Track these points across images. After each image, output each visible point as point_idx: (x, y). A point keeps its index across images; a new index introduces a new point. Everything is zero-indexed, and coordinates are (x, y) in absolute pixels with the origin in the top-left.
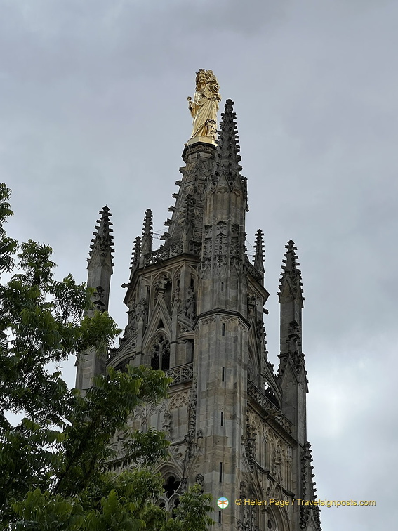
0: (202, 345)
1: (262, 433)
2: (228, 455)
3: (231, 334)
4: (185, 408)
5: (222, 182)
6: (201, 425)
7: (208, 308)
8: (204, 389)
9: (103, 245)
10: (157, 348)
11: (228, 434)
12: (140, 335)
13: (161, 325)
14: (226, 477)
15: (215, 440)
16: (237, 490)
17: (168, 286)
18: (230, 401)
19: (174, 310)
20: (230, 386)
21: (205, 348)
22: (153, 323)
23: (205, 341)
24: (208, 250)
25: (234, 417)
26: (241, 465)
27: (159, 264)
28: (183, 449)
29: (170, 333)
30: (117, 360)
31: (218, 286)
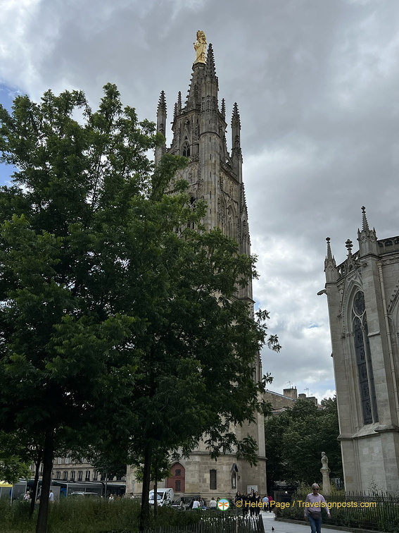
0: (202, 146)
1: (225, 179)
2: (213, 188)
3: (213, 141)
4: (196, 171)
5: (208, 79)
6: (202, 177)
7: (204, 131)
8: (203, 163)
9: (162, 106)
10: (185, 147)
11: (213, 180)
12: (178, 143)
13: (186, 138)
14: (213, 196)
15: (208, 183)
16: (217, 201)
17: (188, 122)
18: (213, 167)
19: (191, 132)
20: (213, 162)
21: (203, 147)
22: (184, 137)
23: (203, 144)
24: (204, 107)
25: (215, 174)
26: (218, 192)
27: (185, 114)
28: (196, 186)
29: (190, 141)
30: (170, 153)
31: (208, 122)
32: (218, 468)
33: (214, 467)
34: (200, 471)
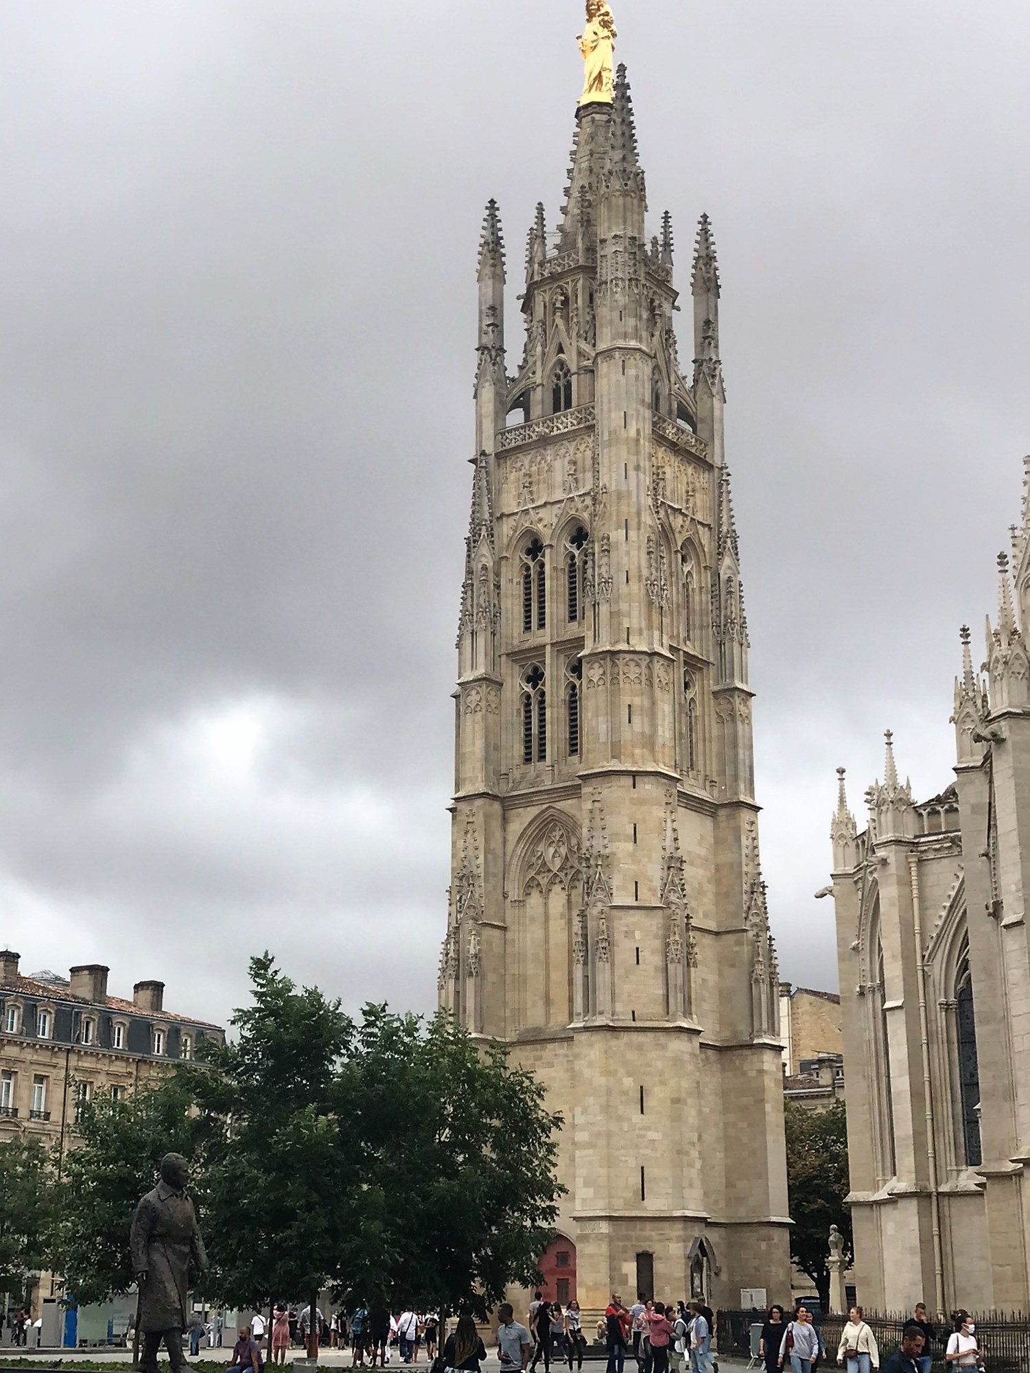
0: (602, 385)
1: (672, 468)
2: (633, 510)
3: (631, 372)
4: (589, 453)
5: (616, 184)
7: (607, 343)
8: (606, 437)
9: (493, 248)
10: (558, 377)
11: (633, 488)
12: (539, 364)
13: (561, 350)
14: (633, 534)
15: (619, 496)
16: (644, 545)
17: (565, 303)
18: (633, 450)
19: (574, 334)
20: (633, 433)
22: (552, 348)
24: (606, 271)
25: (637, 468)
26: (647, 519)
27: (556, 276)
28: (588, 501)
29: (570, 361)
30: (516, 391)
31: (616, 314)
32: (656, 1248)
33: (645, 1247)
34: (612, 1258)
